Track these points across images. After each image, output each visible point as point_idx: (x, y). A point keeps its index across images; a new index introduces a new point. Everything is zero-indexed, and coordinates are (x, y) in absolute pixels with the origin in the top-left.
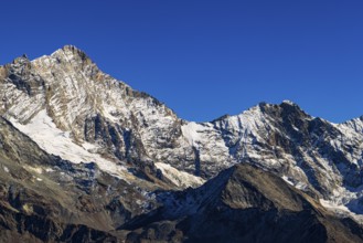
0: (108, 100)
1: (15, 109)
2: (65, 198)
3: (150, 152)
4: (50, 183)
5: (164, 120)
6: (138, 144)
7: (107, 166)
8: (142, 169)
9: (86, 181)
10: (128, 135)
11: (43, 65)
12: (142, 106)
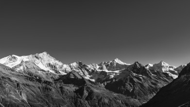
0: (51, 61)
1: (36, 62)
2: (44, 76)
3: (58, 69)
4: (42, 74)
5: (60, 64)
6: (56, 68)
7: (51, 71)
8: (57, 72)
9: (48, 73)
10: (54, 66)
11: (41, 55)
12: (57, 62)
